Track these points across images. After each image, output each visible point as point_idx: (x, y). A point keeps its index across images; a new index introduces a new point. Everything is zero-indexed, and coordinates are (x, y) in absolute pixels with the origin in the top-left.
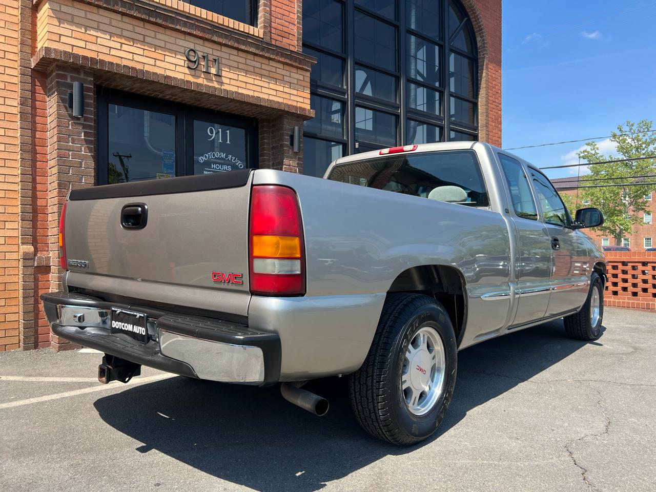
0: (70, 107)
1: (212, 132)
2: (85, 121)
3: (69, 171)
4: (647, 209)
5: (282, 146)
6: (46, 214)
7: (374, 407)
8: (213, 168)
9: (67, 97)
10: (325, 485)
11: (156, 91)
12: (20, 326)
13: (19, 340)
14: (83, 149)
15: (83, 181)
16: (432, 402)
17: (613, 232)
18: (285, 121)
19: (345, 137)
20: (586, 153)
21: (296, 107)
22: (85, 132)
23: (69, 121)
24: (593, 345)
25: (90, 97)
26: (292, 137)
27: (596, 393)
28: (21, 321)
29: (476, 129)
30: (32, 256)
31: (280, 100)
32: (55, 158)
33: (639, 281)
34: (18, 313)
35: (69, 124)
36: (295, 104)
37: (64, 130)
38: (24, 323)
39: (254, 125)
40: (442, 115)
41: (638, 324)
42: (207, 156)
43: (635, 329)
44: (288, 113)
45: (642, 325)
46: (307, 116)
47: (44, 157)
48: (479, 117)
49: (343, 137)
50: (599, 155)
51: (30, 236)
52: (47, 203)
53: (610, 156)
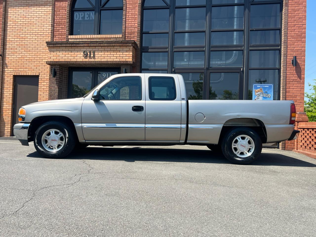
1: (104, 75)
2: (56, 78)
14: (56, 86)
18: (122, 67)
35: (53, 80)
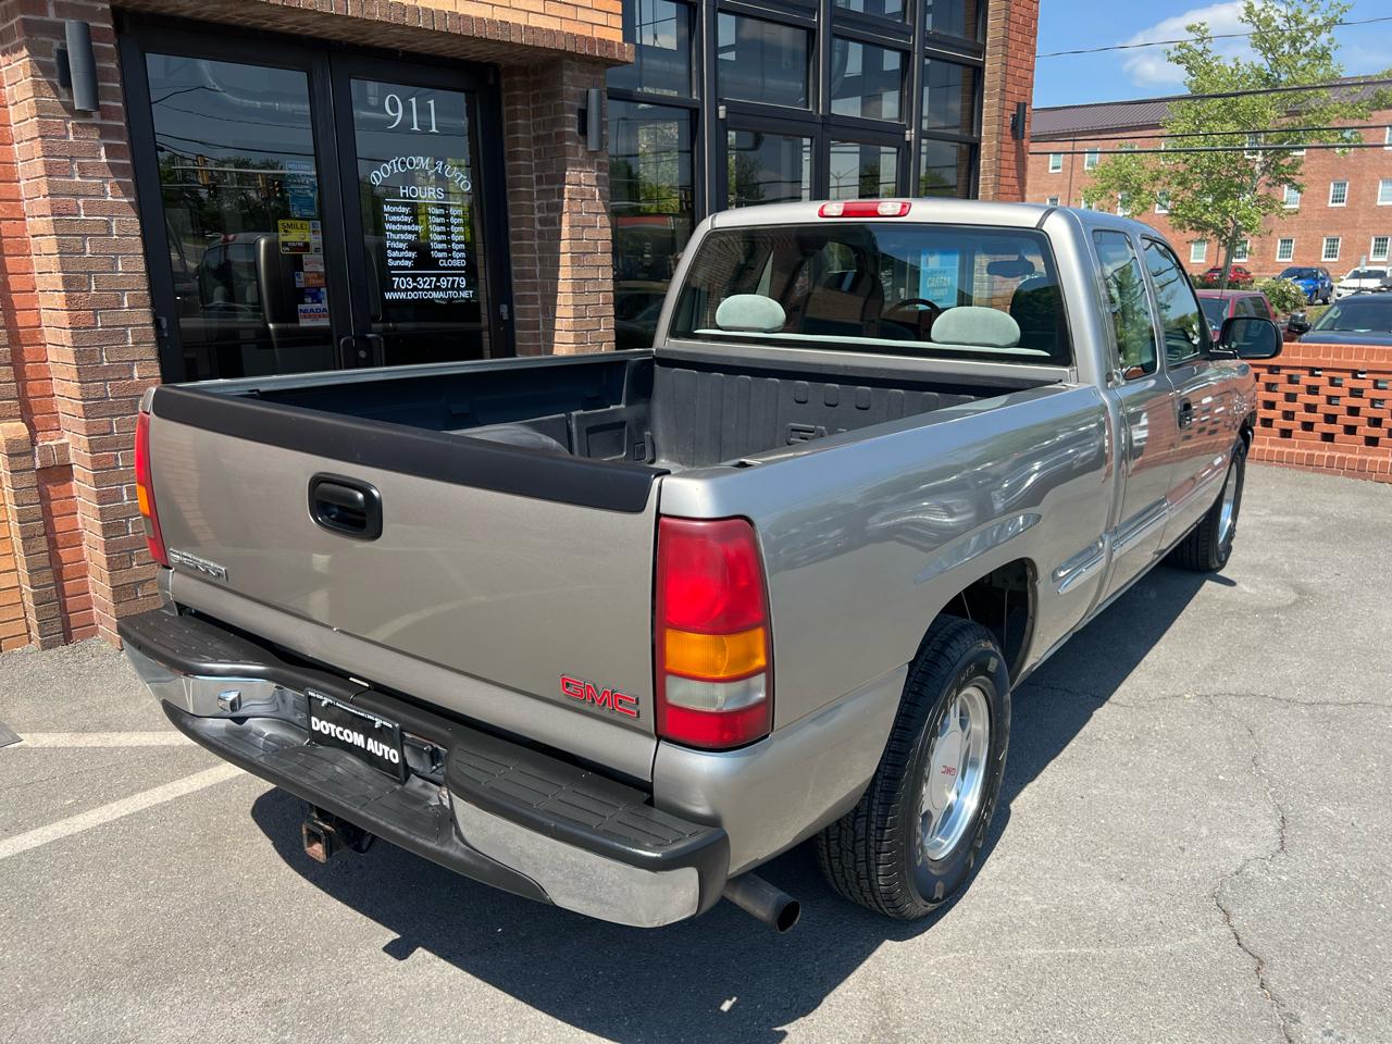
0: (63, 86)
1: (394, 108)
2: (103, 118)
3: (85, 248)
4: (1297, 180)
5: (561, 136)
6: (41, 344)
7: (869, 871)
8: (405, 197)
9: (53, 60)
10: (784, 1034)
11: (256, 17)
12: (25, 597)
13: (28, 626)
14: (108, 189)
15: (120, 269)
16: (963, 822)
17: (1219, 232)
18: (567, 74)
19: (694, 93)
20: (1184, 51)
21: (590, 41)
22: (107, 147)
23: (66, 120)
24: (1219, 585)
25: (106, 53)
26: (583, 115)
27: (1245, 732)
28: (24, 586)
29: (980, 50)
30: (26, 447)
31: (554, 25)
32: (45, 216)
33: (1297, 407)
34: (16, 570)
35: (66, 129)
36: (586, 31)
37: (57, 144)
38: (34, 594)
39: (491, 81)
40: (908, 23)
41: (1295, 514)
42: (389, 168)
43: (1293, 530)
44: (572, 56)
45: (1302, 515)
46: (616, 60)
47: (13, 208)
48: (989, 21)
49: (691, 96)
50: (1211, 56)
51: (14, 399)
52: (40, 319)
53: (1236, 59)
